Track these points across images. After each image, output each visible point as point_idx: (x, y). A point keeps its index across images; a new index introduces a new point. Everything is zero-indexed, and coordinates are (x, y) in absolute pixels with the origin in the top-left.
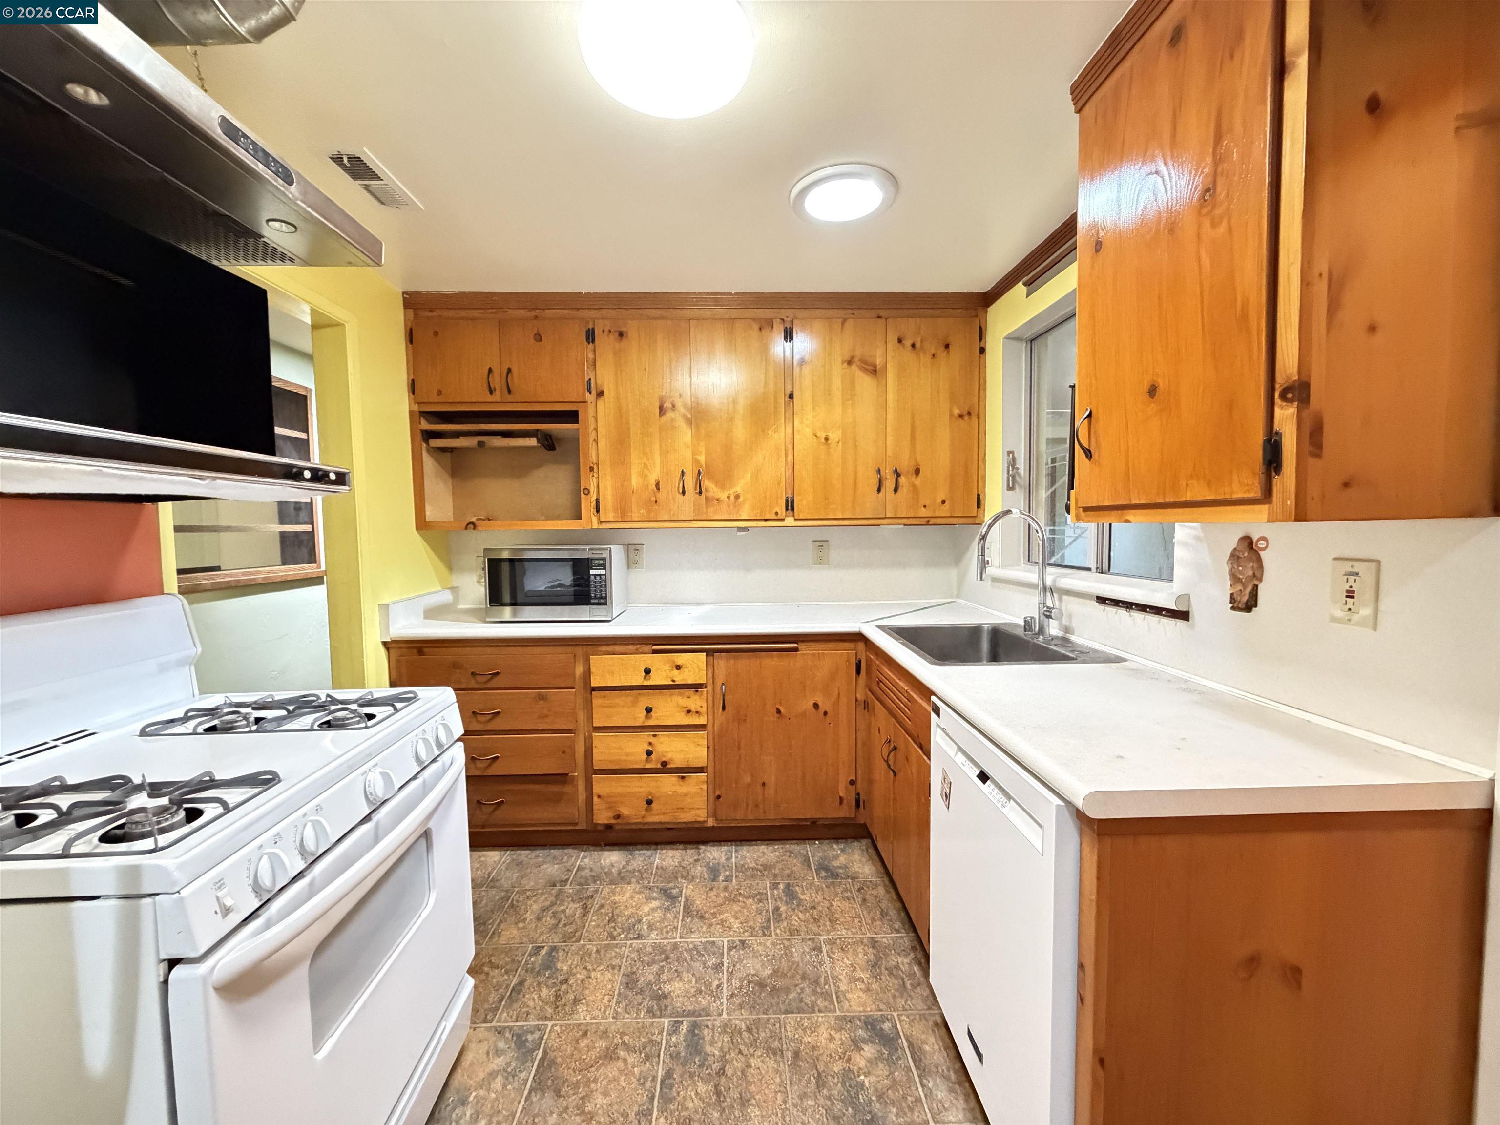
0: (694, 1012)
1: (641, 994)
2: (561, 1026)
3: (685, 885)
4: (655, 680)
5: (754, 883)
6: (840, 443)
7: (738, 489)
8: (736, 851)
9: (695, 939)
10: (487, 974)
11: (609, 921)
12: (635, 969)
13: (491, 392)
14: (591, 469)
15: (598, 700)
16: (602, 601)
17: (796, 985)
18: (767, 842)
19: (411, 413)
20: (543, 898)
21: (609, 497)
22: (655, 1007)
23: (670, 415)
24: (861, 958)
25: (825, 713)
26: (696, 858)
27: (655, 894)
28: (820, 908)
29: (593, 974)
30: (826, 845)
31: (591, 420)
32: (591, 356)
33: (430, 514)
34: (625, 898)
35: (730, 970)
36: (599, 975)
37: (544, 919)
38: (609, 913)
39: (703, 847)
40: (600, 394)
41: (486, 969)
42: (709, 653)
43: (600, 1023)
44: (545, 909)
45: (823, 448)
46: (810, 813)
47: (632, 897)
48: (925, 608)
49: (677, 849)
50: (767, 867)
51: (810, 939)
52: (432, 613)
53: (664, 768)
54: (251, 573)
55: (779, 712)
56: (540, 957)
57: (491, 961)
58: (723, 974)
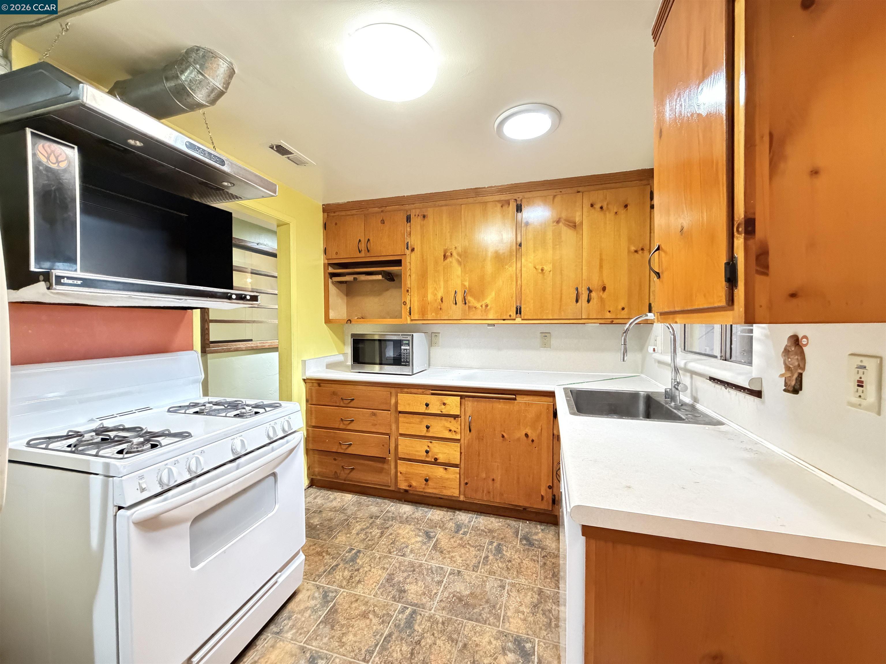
0: (417, 604)
1: (392, 587)
2: (347, 593)
3: (439, 532)
4: (432, 410)
5: (479, 539)
6: (551, 272)
7: (488, 301)
8: (476, 518)
9: (434, 564)
10: (324, 557)
11: (391, 543)
12: (394, 572)
13: (360, 252)
14: (408, 291)
15: (402, 418)
16: (407, 364)
17: (481, 605)
18: (496, 516)
19: (324, 264)
20: (364, 524)
21: (416, 307)
22: (397, 596)
23: (449, 260)
24: (528, 600)
25: (533, 441)
26: (451, 517)
27: (421, 534)
28: (513, 562)
29: (373, 570)
30: (532, 525)
31: (408, 264)
32: (408, 229)
33: (332, 315)
34: (404, 533)
35: (446, 586)
36: (375, 571)
37: (360, 535)
38: (393, 539)
39: (457, 512)
40: (413, 250)
41: (324, 554)
42: (462, 397)
43: (366, 597)
44: (362, 530)
45: (540, 275)
46: (523, 503)
47: (408, 533)
48: (613, 379)
49: (443, 511)
50: (491, 531)
51: (500, 580)
52: (330, 366)
53: (435, 462)
54: (263, 343)
55: (503, 436)
56: (351, 554)
57: (327, 551)
58: (441, 587)
